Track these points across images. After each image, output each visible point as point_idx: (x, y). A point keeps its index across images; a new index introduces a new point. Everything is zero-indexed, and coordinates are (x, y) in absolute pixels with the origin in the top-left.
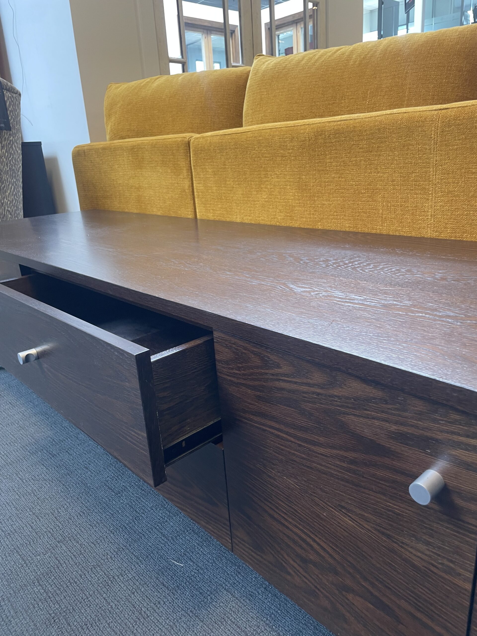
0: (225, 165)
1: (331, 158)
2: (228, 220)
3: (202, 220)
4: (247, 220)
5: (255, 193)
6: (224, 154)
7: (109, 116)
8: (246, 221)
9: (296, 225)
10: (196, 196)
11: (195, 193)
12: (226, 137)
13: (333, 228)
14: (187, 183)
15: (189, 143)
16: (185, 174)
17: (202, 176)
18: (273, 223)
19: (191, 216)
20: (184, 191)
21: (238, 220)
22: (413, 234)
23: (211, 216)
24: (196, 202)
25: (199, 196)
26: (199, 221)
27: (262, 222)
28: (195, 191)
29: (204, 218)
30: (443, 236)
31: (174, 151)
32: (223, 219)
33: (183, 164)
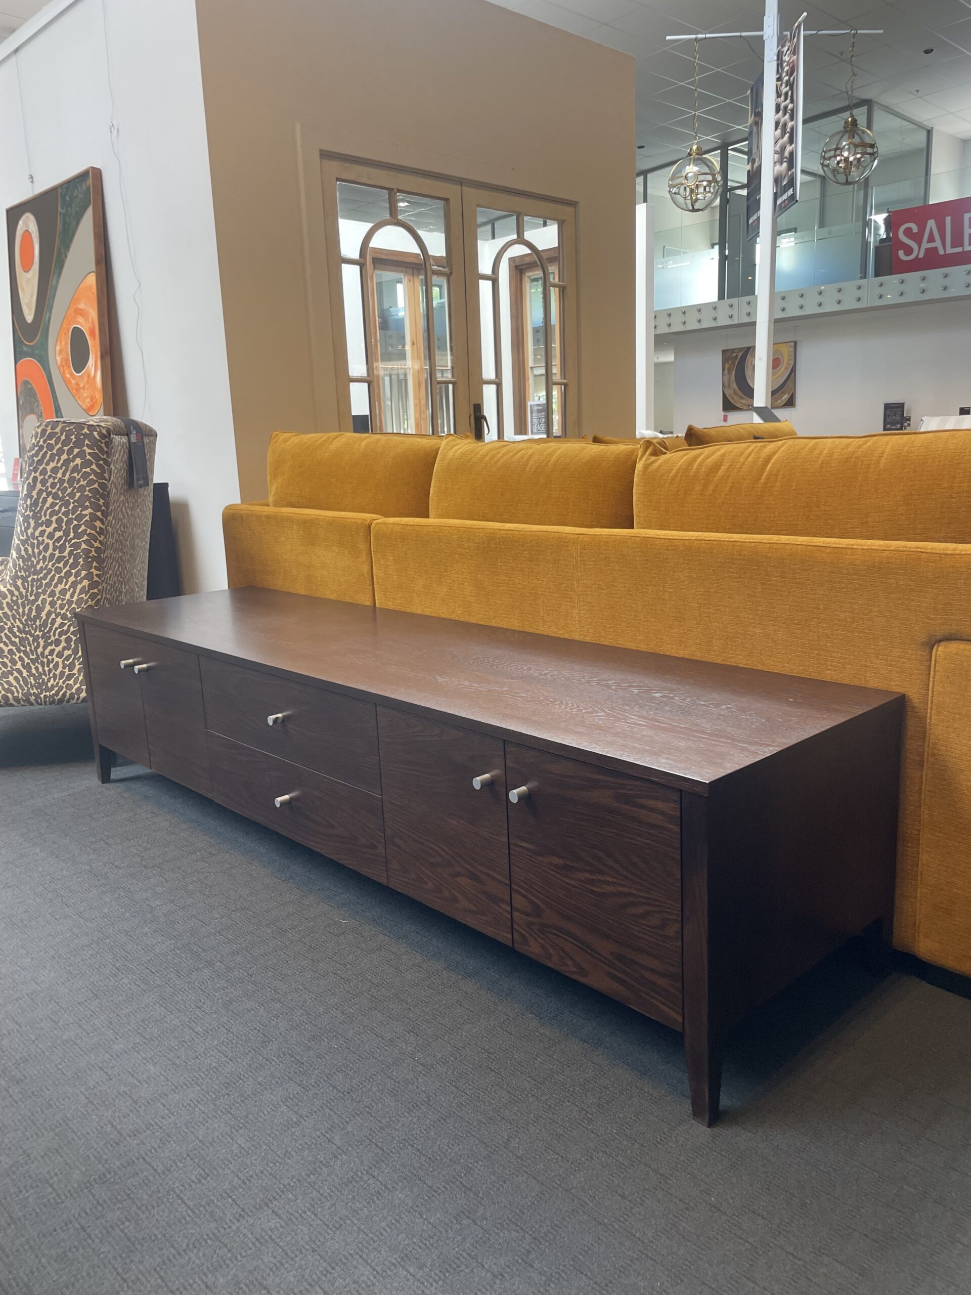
0: (406, 554)
1: (501, 562)
2: (408, 610)
3: (381, 609)
4: (428, 612)
5: (435, 586)
6: (406, 544)
7: (275, 476)
8: (428, 614)
9: (473, 621)
10: (375, 582)
11: (375, 580)
12: (408, 527)
13: (505, 627)
14: (365, 568)
15: (369, 526)
16: (364, 558)
17: (382, 563)
18: (453, 617)
19: (369, 603)
20: (363, 575)
21: (419, 612)
22: (566, 636)
23: (391, 605)
24: (376, 589)
25: (378, 582)
26: (377, 610)
27: (443, 616)
28: (375, 577)
29: (384, 606)
30: (588, 639)
31: (354, 533)
32: (403, 609)
33: (362, 546)
